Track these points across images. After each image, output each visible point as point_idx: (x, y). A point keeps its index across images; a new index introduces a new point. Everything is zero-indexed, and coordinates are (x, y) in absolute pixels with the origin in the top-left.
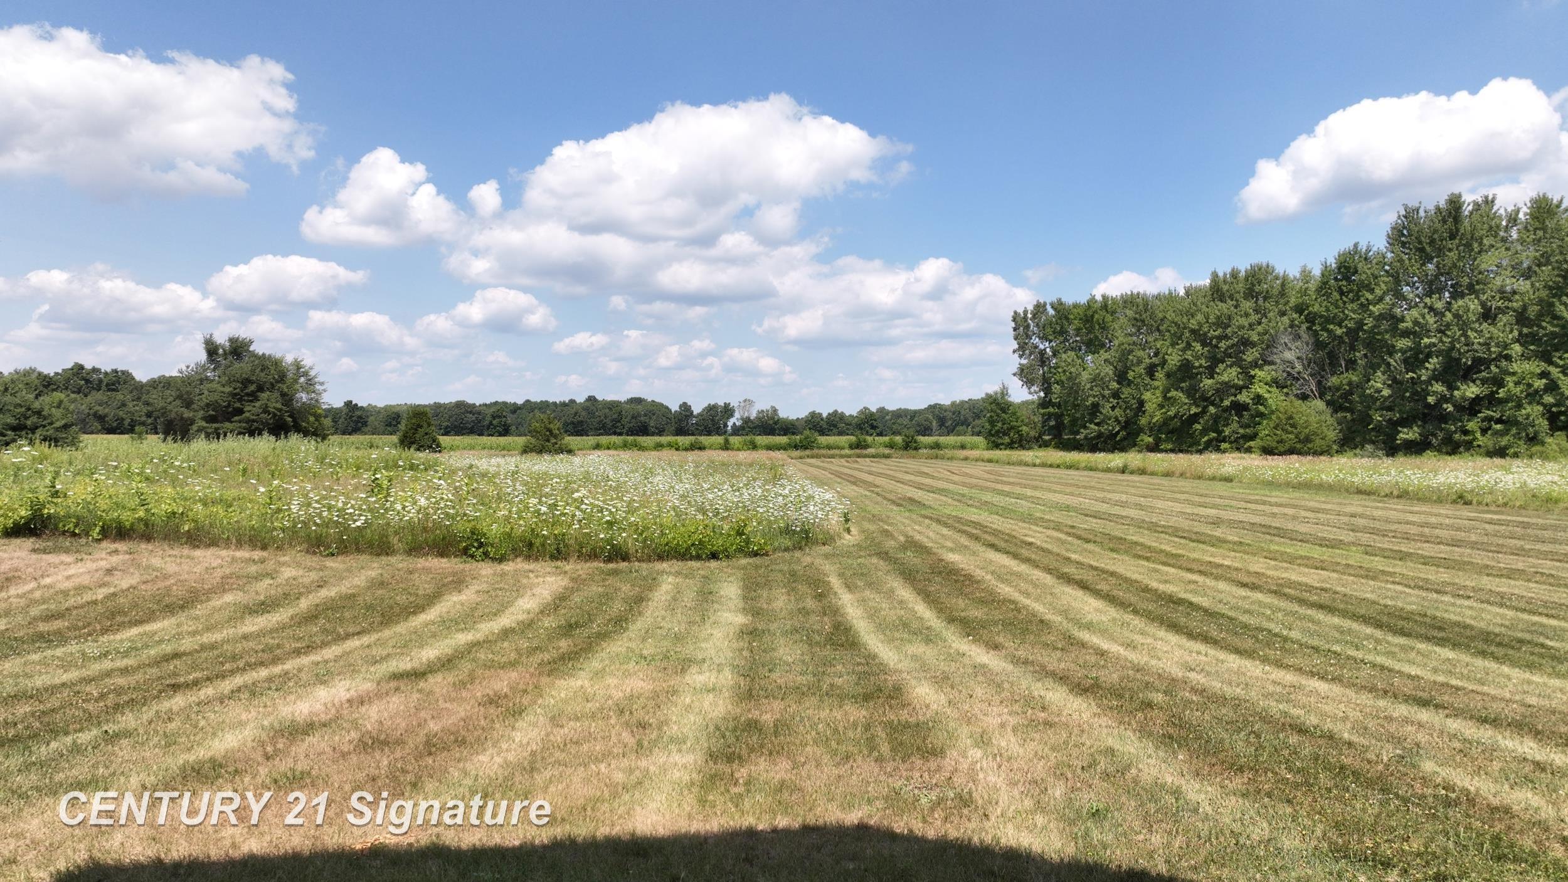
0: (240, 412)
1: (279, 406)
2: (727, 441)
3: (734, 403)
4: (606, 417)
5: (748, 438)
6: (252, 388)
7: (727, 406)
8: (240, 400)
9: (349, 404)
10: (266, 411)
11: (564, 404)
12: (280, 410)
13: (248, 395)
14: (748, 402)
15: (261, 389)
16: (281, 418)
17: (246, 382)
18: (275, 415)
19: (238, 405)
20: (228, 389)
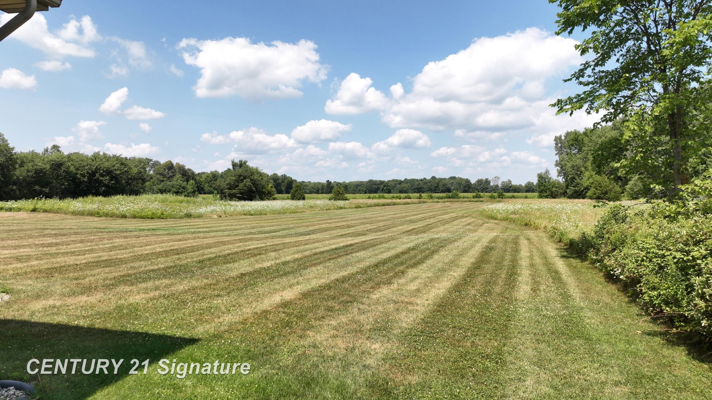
0: (238, 186)
1: (249, 184)
2: (420, 195)
3: (490, 179)
4: (432, 186)
5: (429, 194)
6: (242, 178)
7: (487, 180)
8: (238, 182)
9: (328, 181)
10: (245, 186)
11: (421, 180)
12: (250, 185)
13: (240, 180)
14: (497, 178)
15: (245, 178)
16: (251, 188)
17: (240, 176)
18: (248, 187)
19: (237, 184)
20: (234, 178)
